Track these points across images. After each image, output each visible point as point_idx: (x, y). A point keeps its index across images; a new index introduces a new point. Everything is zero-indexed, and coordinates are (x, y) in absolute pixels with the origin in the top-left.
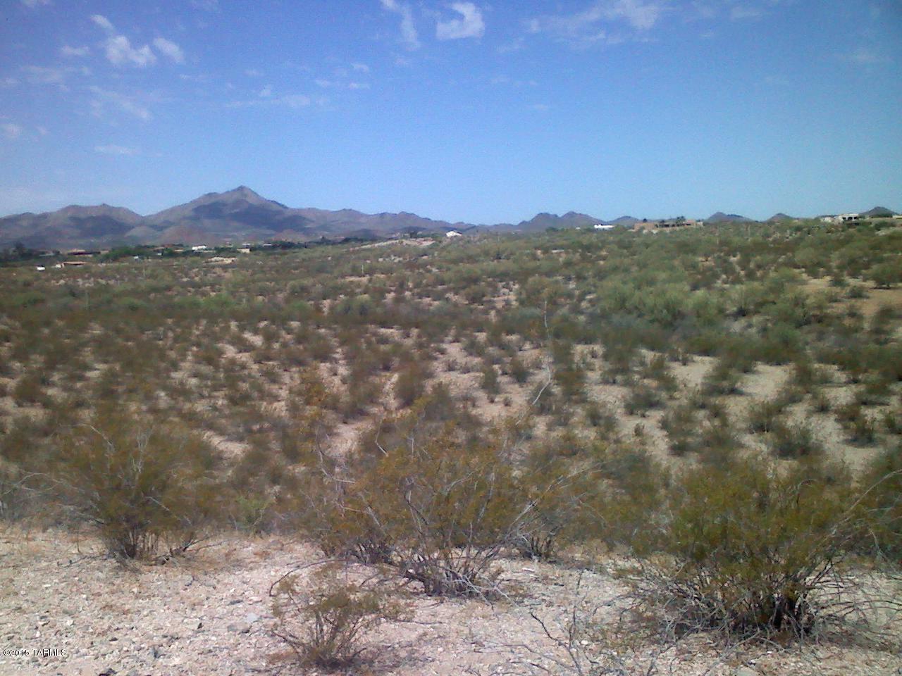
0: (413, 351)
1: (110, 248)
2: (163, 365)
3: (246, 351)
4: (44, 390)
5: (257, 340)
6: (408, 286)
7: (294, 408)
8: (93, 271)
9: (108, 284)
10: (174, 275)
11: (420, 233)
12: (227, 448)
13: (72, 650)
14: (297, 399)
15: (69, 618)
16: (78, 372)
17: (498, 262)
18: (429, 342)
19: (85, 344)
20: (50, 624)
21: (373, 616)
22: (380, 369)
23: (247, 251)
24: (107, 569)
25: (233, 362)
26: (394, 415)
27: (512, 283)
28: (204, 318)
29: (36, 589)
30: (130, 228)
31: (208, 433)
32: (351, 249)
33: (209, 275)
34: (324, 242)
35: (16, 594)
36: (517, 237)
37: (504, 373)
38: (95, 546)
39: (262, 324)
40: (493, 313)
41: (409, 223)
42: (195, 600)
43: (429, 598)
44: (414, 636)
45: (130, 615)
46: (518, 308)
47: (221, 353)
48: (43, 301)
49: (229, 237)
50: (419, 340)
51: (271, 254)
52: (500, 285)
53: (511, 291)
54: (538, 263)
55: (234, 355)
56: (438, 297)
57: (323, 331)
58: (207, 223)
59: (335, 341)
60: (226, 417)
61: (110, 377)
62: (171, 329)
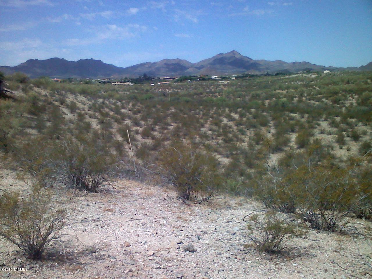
0: (305, 124)
1: (179, 76)
2: (198, 125)
3: (232, 121)
4: (152, 133)
5: (237, 116)
6: (304, 95)
7: (251, 146)
8: (172, 86)
9: (178, 91)
10: (204, 88)
11: (311, 71)
12: (222, 160)
13: (166, 233)
14: (252, 142)
15: (164, 220)
16: (165, 126)
17: (348, 85)
18: (313, 120)
19: (168, 115)
20: (158, 222)
21: (291, 234)
22: (289, 131)
23: (234, 78)
24: (178, 203)
25: (226, 125)
26: (295, 152)
27: (354, 95)
28: (215, 106)
29: (152, 208)
30: (187, 68)
31: (216, 154)
32: (279, 78)
33: (218, 88)
34: (268, 75)
35: (145, 209)
36: (358, 73)
37: (348, 136)
38: (174, 194)
39: (239, 110)
40: (344, 108)
41: (306, 67)
42: (213, 219)
43: (313, 230)
44: (307, 245)
45: (187, 222)
46: (356, 107)
47: (221, 121)
48: (153, 98)
49: (227, 72)
50: (308, 119)
51: (245, 80)
52: (348, 96)
53: (354, 98)
54: (368, 86)
55: (227, 122)
56: (318, 100)
57: (265, 113)
58: (218, 66)
59: (270, 118)
60: (222, 147)
61: (178, 129)
62: (201, 110)
